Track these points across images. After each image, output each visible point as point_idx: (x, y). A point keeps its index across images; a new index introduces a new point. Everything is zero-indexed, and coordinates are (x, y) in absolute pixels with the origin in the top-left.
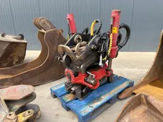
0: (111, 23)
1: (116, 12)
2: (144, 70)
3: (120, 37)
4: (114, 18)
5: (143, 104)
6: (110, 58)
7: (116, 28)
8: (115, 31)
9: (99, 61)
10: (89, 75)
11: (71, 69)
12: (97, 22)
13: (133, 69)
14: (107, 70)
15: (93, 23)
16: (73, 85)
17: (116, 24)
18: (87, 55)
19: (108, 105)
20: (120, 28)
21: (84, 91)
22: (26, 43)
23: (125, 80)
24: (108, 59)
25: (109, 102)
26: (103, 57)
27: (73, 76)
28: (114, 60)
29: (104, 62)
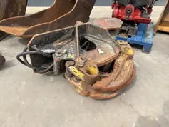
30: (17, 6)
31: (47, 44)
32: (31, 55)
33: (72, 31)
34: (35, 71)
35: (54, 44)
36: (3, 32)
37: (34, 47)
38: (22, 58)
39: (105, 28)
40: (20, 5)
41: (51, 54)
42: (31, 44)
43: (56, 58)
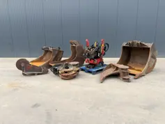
4: (102, 42)
8: (103, 45)
9: (98, 55)
11: (89, 58)
16: (89, 65)
18: (94, 53)
31: (57, 66)
43: (57, 69)
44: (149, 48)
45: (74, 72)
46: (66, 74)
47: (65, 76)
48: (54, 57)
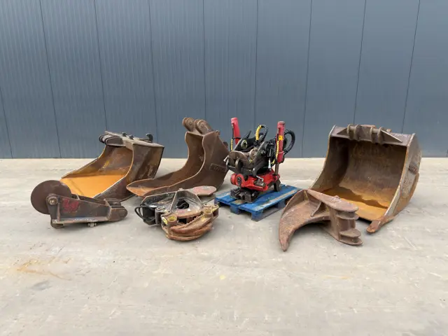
0: (278, 132)
1: (281, 124)
2: (309, 180)
3: (285, 142)
4: (280, 129)
5: (306, 199)
6: (277, 163)
7: (281, 136)
8: (281, 138)
9: (268, 165)
10: (258, 178)
11: (242, 173)
12: (262, 127)
13: (305, 181)
14: (275, 175)
15: (259, 128)
16: (241, 192)
17: (282, 133)
18: (258, 160)
19: (275, 209)
20: (285, 134)
21: (253, 195)
22: (163, 148)
23: (294, 188)
24: (276, 163)
25: (275, 206)
26: (272, 161)
27: (243, 181)
28: (281, 165)
29: (272, 165)
30: (149, 167)
31: (154, 202)
32: (143, 208)
33: (172, 195)
34: (144, 221)
35: (159, 203)
36: (130, 192)
37: (145, 204)
38: (137, 210)
39: (196, 194)
40: (151, 167)
41: (154, 208)
42: (144, 202)
43: (156, 211)
44: (404, 148)
45: (204, 220)
46: (184, 227)
47: (179, 233)
48: (139, 165)
